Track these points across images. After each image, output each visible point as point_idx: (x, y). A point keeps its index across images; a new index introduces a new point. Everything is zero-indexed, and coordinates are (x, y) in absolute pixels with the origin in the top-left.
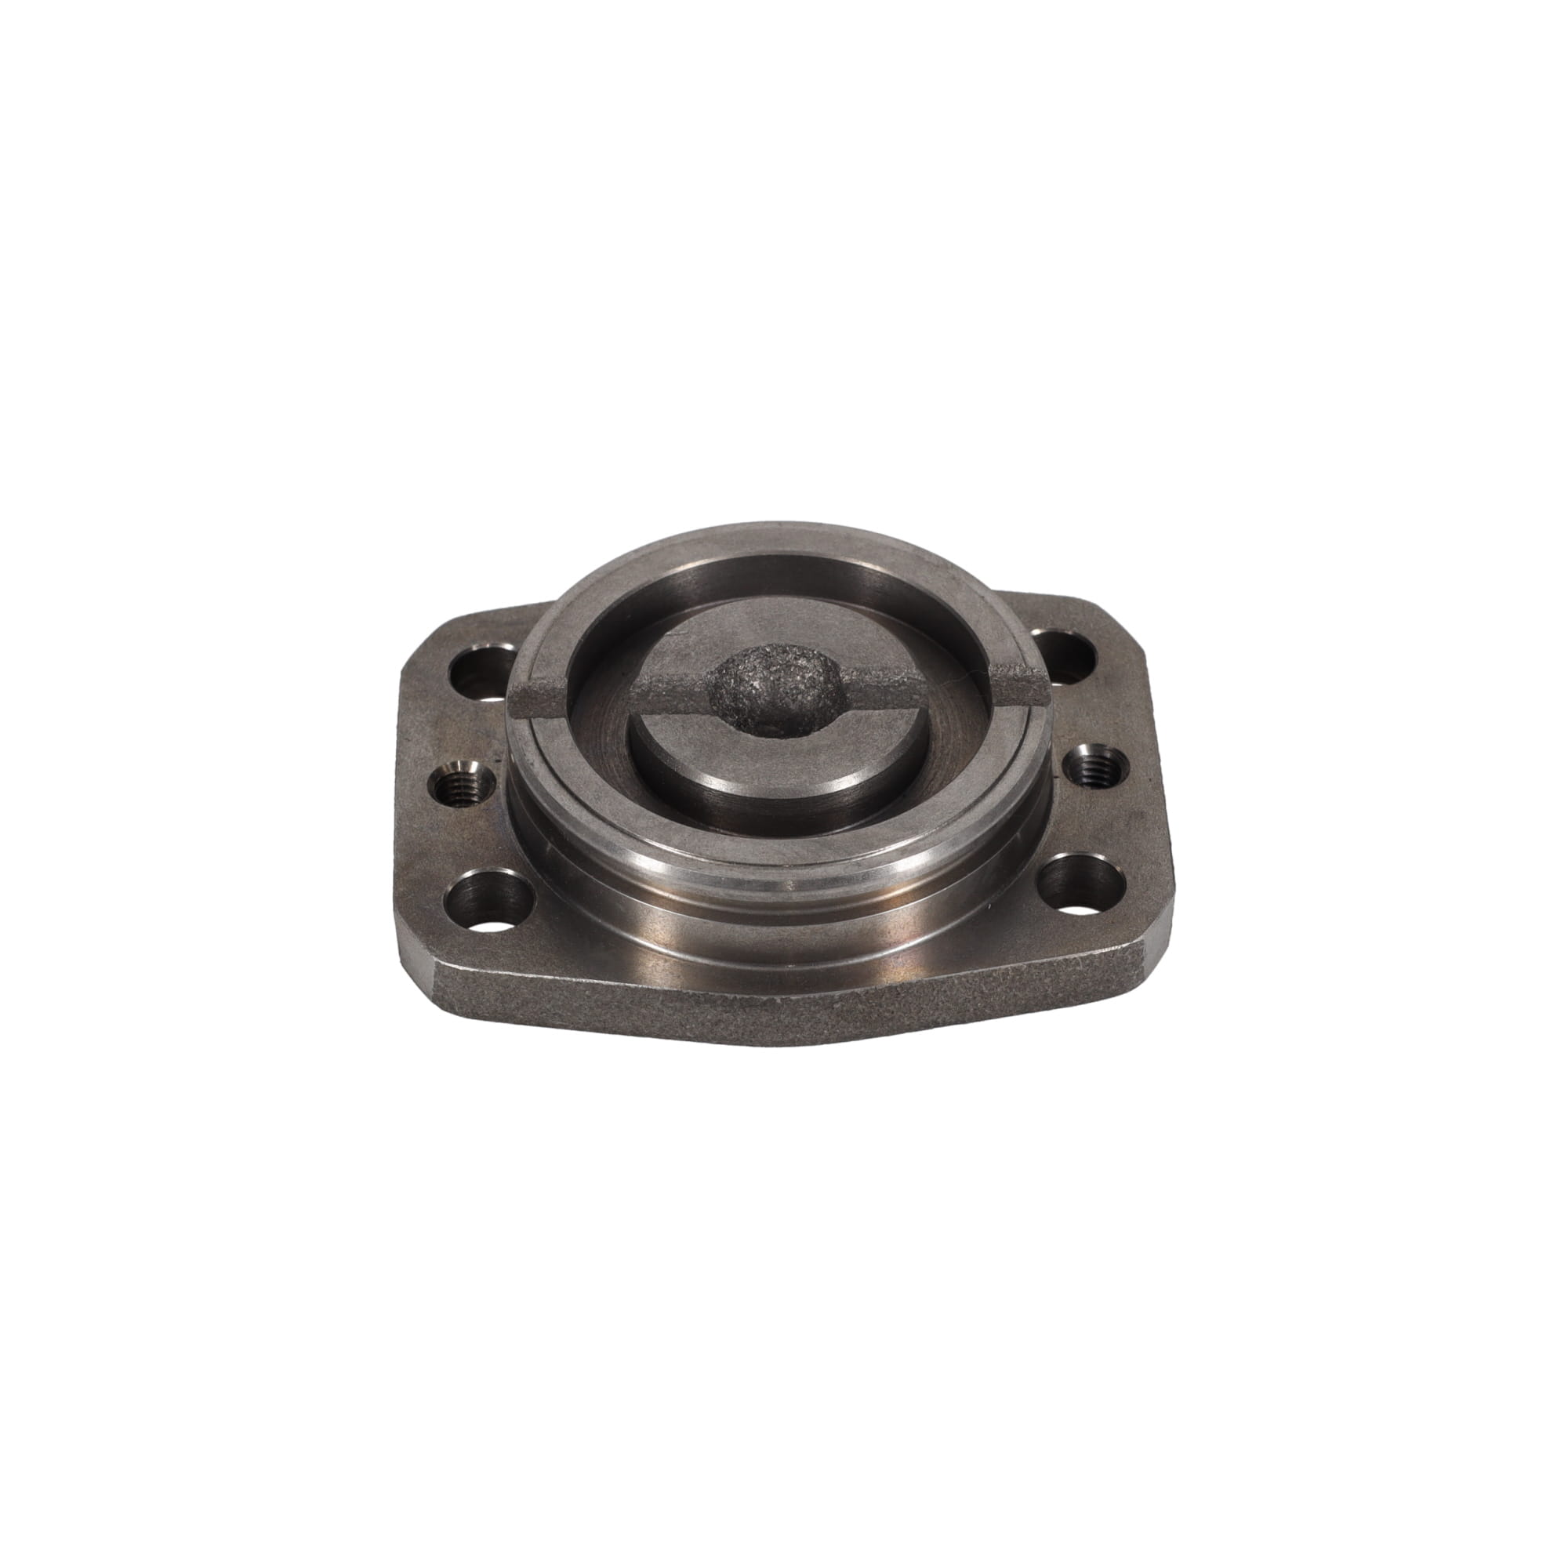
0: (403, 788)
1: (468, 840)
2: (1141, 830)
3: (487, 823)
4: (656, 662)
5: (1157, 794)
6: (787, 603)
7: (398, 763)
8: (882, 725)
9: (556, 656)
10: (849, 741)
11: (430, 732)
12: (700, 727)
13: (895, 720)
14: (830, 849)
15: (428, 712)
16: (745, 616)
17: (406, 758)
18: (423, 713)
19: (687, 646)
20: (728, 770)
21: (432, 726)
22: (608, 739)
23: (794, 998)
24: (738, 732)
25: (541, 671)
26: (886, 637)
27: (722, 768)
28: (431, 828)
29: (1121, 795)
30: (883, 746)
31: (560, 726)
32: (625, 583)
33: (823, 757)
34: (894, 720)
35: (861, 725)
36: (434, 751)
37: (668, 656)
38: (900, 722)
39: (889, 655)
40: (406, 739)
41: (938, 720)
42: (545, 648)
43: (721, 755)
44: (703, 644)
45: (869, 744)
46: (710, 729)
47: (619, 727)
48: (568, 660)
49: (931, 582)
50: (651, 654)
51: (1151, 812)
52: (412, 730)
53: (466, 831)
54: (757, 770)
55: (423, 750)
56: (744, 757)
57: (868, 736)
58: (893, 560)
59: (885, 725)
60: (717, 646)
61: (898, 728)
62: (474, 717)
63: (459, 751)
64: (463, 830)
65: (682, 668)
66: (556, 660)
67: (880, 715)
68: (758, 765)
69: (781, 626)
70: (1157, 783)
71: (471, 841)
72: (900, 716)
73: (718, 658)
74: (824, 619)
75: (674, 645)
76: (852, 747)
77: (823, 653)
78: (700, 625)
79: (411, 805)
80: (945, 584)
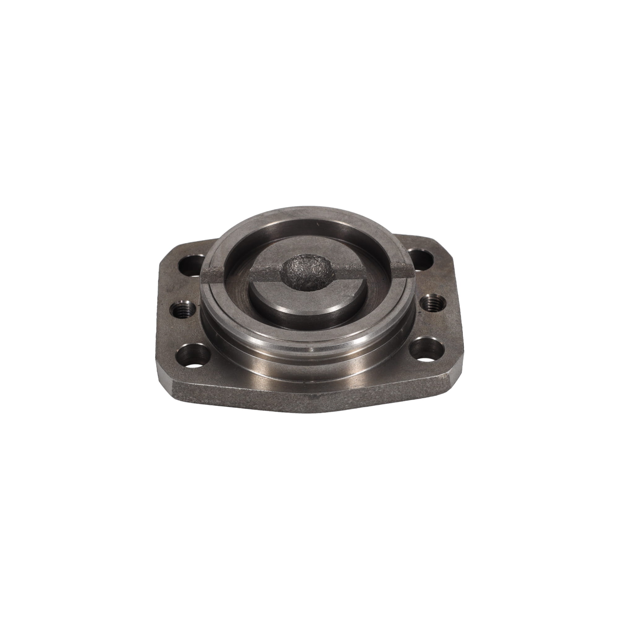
0: (456, 302)
1: (428, 282)
2: (169, 285)
3: (421, 288)
4: (357, 284)
5: (160, 299)
7: (459, 312)
8: (268, 259)
9: (397, 286)
10: (281, 253)
11: (448, 324)
12: (338, 258)
13: (262, 261)
14: (289, 214)
15: (450, 332)
16: (321, 303)
17: (457, 314)
18: (452, 332)
19: (345, 291)
20: (327, 242)
21: (448, 326)
22: (375, 290)
24: (324, 257)
25: (402, 280)
26: (264, 294)
27: (330, 243)
28: (443, 286)
29: (175, 298)
30: (268, 251)
31: (393, 259)
32: (371, 317)
33: (291, 247)
34: (264, 261)
35: (276, 259)
36: (446, 316)
37: (352, 287)
38: (261, 260)
39: (263, 287)
40: (457, 321)
41: (245, 296)
42: (402, 290)
43: (330, 248)
44: (338, 291)
45: (273, 252)
46: (334, 258)
47: (372, 294)
48: (392, 285)
49: (244, 317)
50: (359, 287)
51: (164, 292)
52: (455, 325)
53: (429, 285)
54: (317, 242)
55: (450, 317)
56: (321, 247)
57: (273, 255)
58: (259, 327)
59: (267, 259)
60: (333, 291)
61: (261, 258)
62: (432, 330)
63: (436, 316)
64: (430, 286)
65: (346, 282)
66: (397, 285)
67: (269, 263)
68: (316, 244)
69: (307, 299)
70: (160, 303)
71: (427, 281)
72: (261, 262)
73: (332, 286)
74: (289, 302)
75: (350, 291)
76: (280, 251)
78: (339, 299)
79: (452, 295)
80: (238, 317)
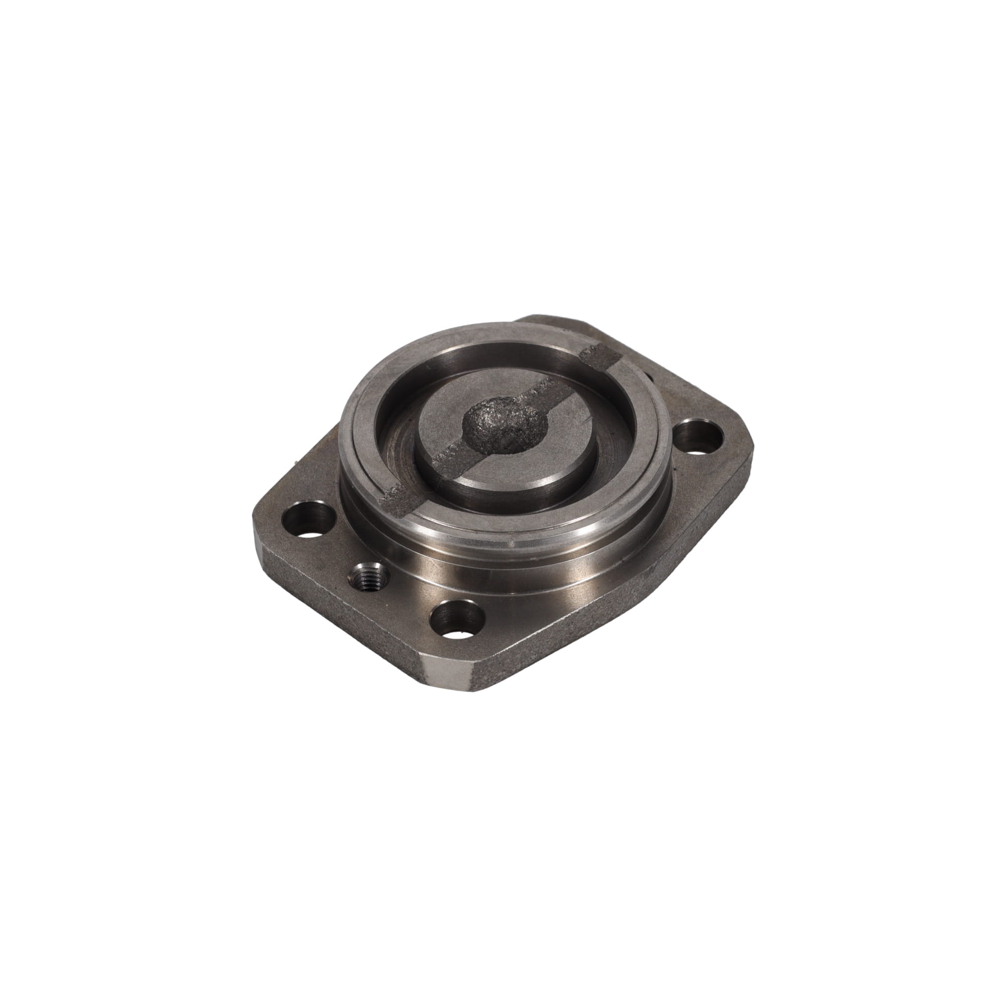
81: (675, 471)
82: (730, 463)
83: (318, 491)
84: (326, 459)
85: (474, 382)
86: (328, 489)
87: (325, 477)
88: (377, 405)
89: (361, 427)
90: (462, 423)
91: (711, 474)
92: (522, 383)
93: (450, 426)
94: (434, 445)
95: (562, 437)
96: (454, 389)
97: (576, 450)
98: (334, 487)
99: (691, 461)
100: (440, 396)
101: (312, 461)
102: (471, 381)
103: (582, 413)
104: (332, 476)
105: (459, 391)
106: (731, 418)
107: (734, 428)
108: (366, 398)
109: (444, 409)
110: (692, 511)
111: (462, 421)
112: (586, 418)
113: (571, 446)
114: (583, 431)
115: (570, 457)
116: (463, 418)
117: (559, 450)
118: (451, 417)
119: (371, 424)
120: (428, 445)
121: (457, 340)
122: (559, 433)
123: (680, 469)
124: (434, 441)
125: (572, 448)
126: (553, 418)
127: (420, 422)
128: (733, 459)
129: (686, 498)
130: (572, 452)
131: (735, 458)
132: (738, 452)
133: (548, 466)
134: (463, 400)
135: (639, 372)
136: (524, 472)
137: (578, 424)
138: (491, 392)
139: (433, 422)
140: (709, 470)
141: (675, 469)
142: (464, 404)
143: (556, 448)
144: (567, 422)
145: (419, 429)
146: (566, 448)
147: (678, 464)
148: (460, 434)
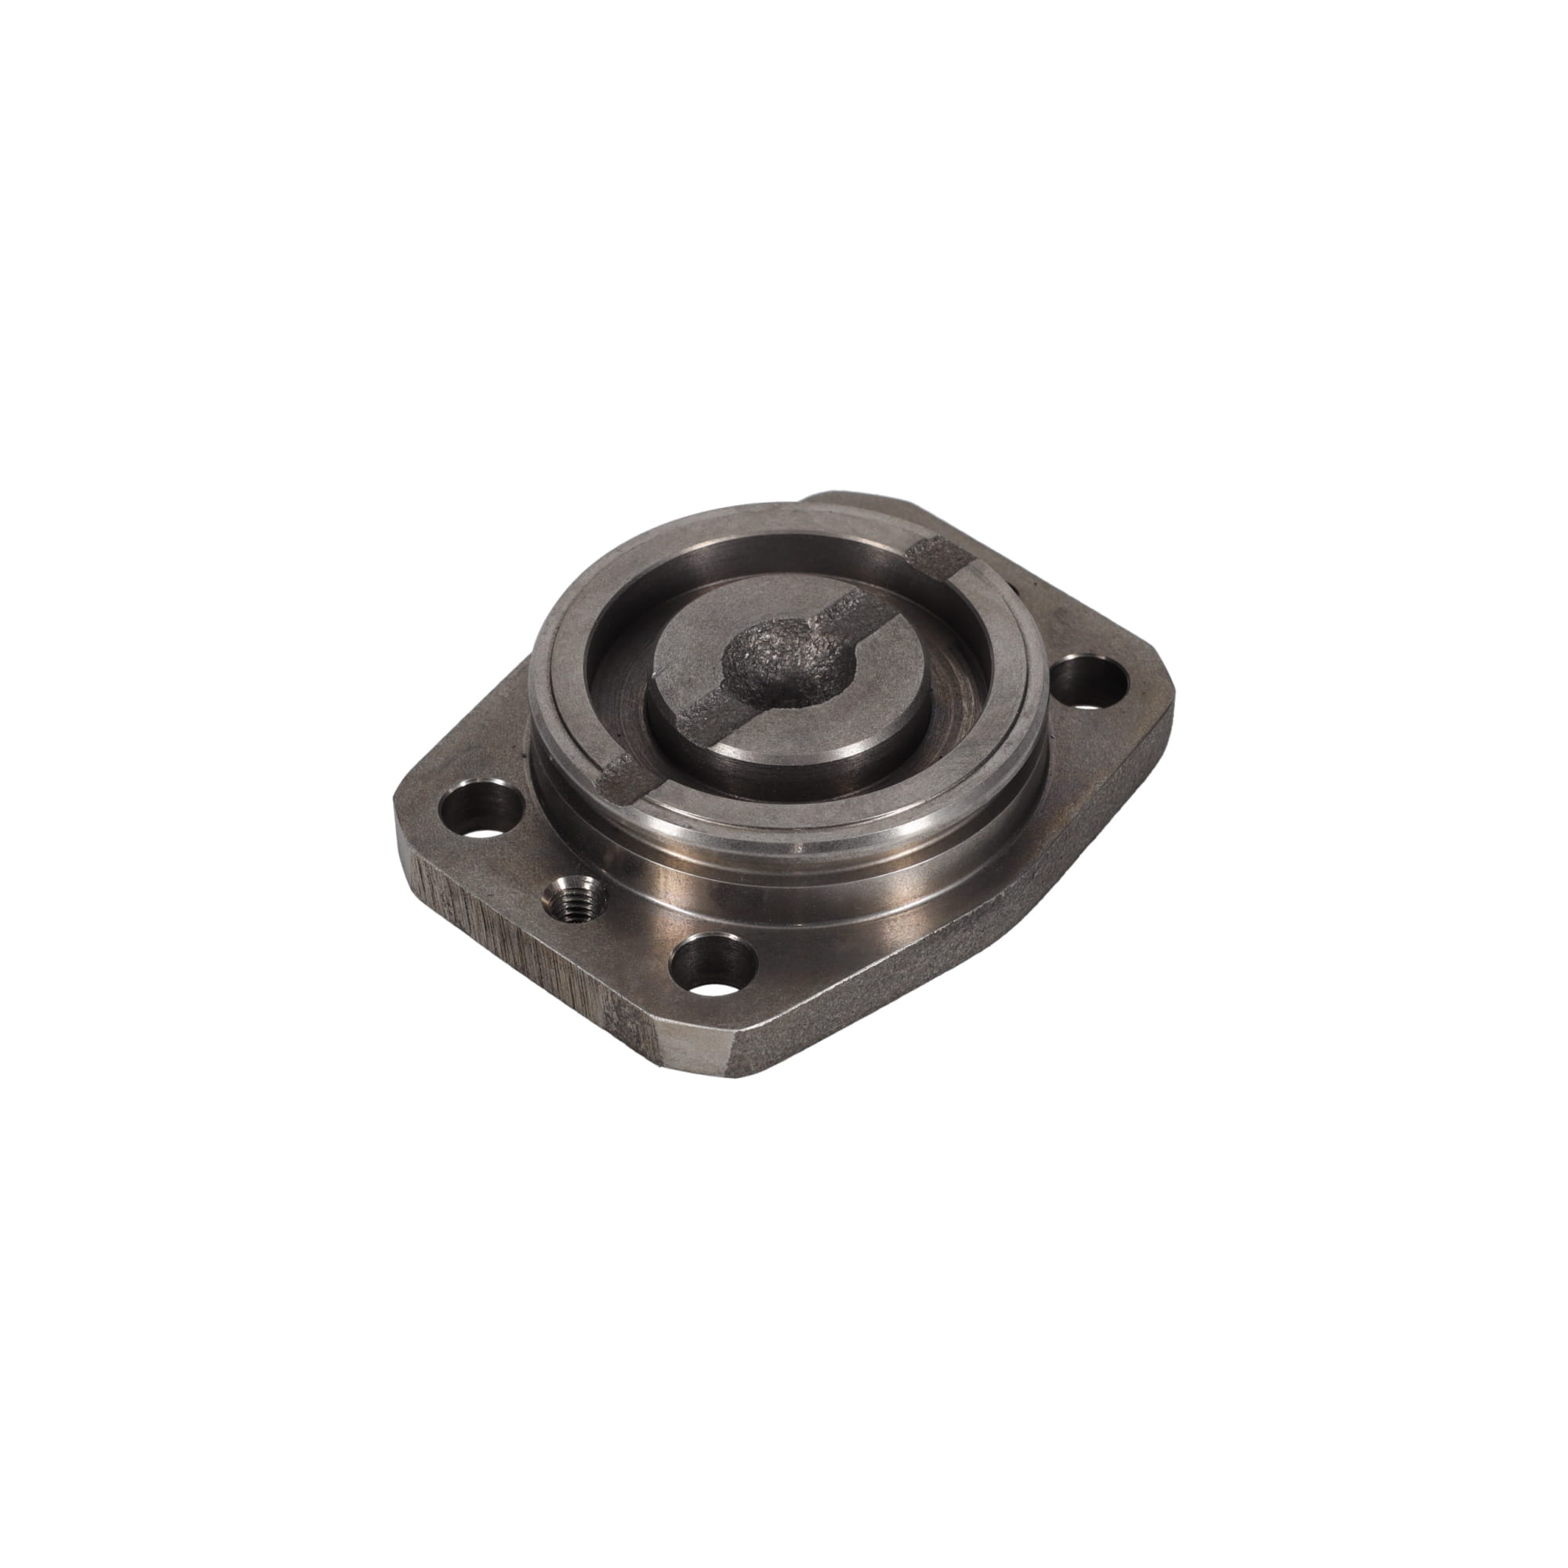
6: (706, 600)
23: (1012, 886)
36: (521, 890)
37: (676, 690)
46: (781, 720)
77: (781, 619)
81: (524, 752)
82: (436, 765)
83: (1080, 723)
84: (1074, 772)
85: (839, 731)
86: (1064, 726)
87: (1072, 746)
88: (992, 695)
89: (1014, 660)
90: (857, 667)
91: (469, 749)
92: (762, 732)
93: (876, 661)
94: (898, 632)
95: (701, 644)
96: (872, 721)
97: (680, 625)
98: (1055, 729)
99: (498, 769)
100: (893, 710)
101: (1095, 769)
102: (844, 734)
103: (667, 681)
104: (1061, 747)
105: (863, 717)
106: (423, 840)
107: (421, 823)
108: (1011, 706)
109: (885, 688)
110: (507, 691)
111: (857, 670)
112: (663, 673)
113: (688, 631)
114: (668, 655)
115: (691, 614)
116: (856, 674)
117: (707, 625)
118: (875, 675)
119: (998, 666)
120: (908, 632)
121: (869, 804)
122: (705, 651)
123: (517, 756)
124: (900, 638)
125: (687, 628)
126: (714, 673)
127: (922, 668)
128: (430, 772)
129: (513, 712)
130: (687, 622)
131: (426, 772)
132: (420, 782)
133: (724, 601)
134: (856, 702)
135: (572, 754)
136: (761, 592)
137: (676, 665)
138: (811, 716)
139: (902, 668)
140: (470, 755)
141: (524, 756)
142: (855, 697)
143: (711, 627)
144: (692, 668)
145: (923, 658)
146: (695, 627)
147: (518, 764)
148: (858, 649)
